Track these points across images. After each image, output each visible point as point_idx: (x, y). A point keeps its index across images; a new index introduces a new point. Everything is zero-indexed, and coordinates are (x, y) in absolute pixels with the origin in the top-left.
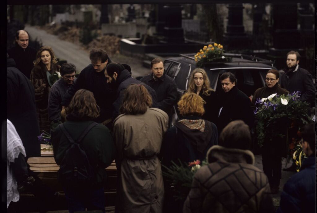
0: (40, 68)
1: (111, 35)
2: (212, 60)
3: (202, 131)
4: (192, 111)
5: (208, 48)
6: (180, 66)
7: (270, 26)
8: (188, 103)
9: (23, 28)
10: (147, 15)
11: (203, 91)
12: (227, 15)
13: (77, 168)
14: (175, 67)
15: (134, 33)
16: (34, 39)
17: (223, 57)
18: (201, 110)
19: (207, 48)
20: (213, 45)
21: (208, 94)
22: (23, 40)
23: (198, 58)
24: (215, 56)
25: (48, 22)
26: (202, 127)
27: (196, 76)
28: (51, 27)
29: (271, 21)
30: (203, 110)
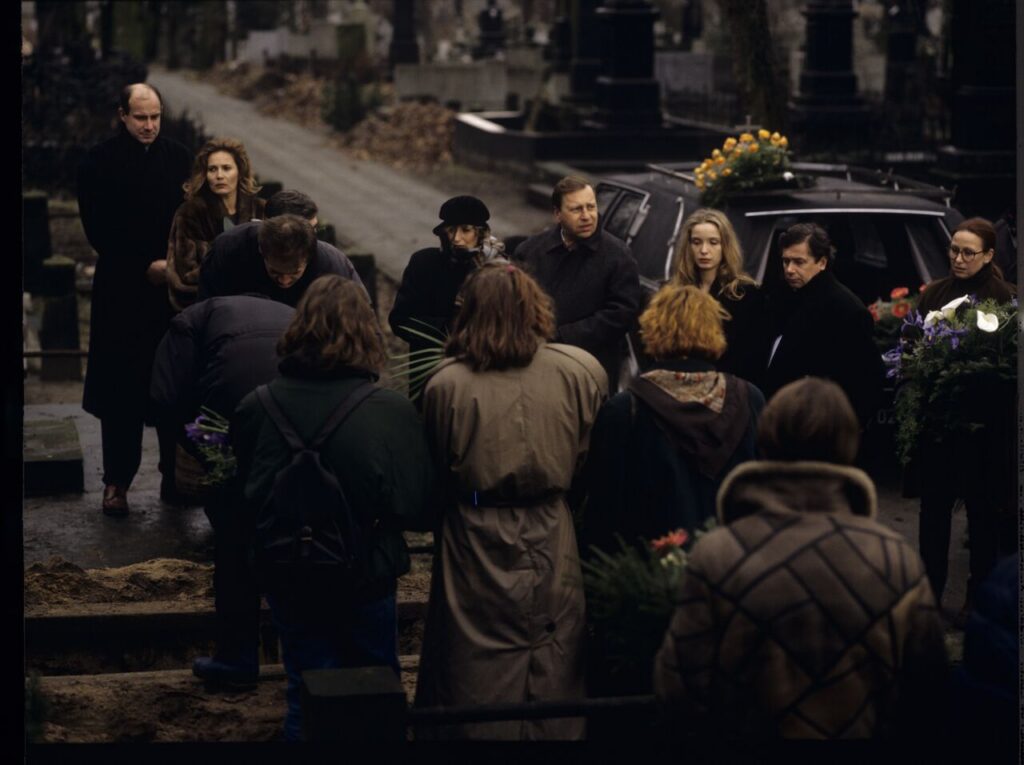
0: (204, 205)
1: (425, 100)
2: (751, 184)
3: (715, 409)
4: (685, 343)
5: (739, 145)
6: (648, 202)
7: (939, 74)
8: (672, 317)
9: (141, 78)
10: (542, 37)
11: (722, 284)
12: (802, 39)
13: (310, 530)
14: (632, 207)
15: (500, 94)
16: (176, 112)
17: (788, 175)
18: (712, 339)
19: (735, 146)
20: (755, 134)
21: (734, 294)
22: (143, 118)
23: (707, 178)
24: (760, 172)
25: (223, 59)
26: (716, 396)
27: (698, 232)
28: (232, 74)
29: (945, 60)
30: (719, 341)
